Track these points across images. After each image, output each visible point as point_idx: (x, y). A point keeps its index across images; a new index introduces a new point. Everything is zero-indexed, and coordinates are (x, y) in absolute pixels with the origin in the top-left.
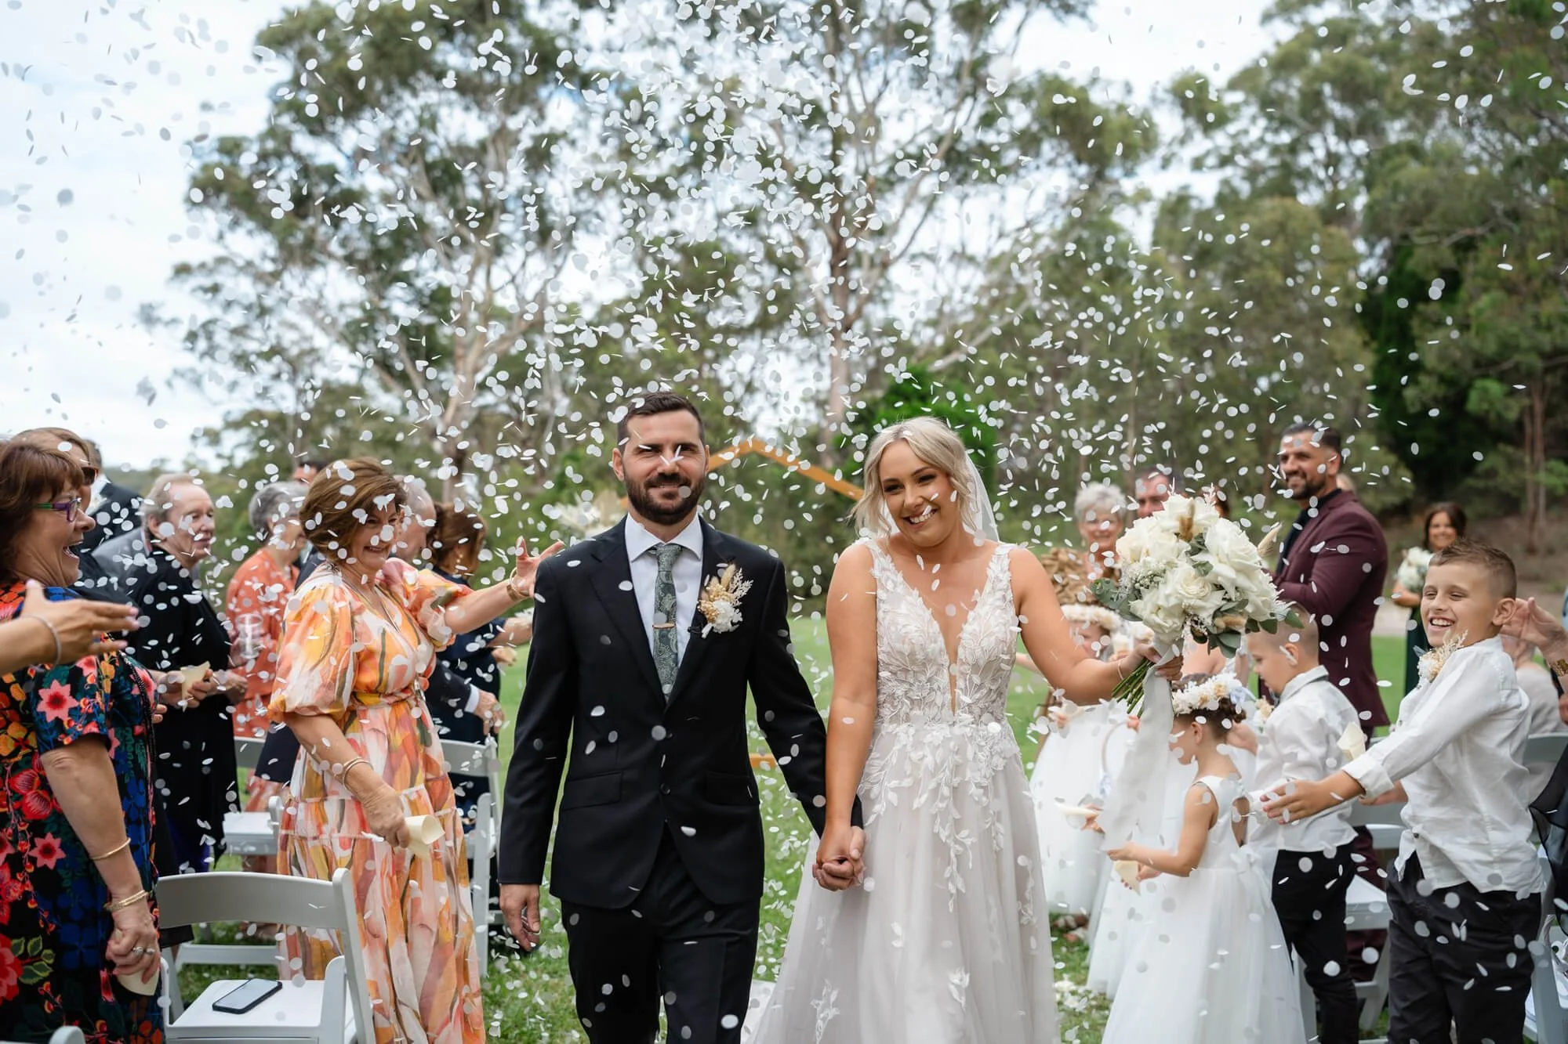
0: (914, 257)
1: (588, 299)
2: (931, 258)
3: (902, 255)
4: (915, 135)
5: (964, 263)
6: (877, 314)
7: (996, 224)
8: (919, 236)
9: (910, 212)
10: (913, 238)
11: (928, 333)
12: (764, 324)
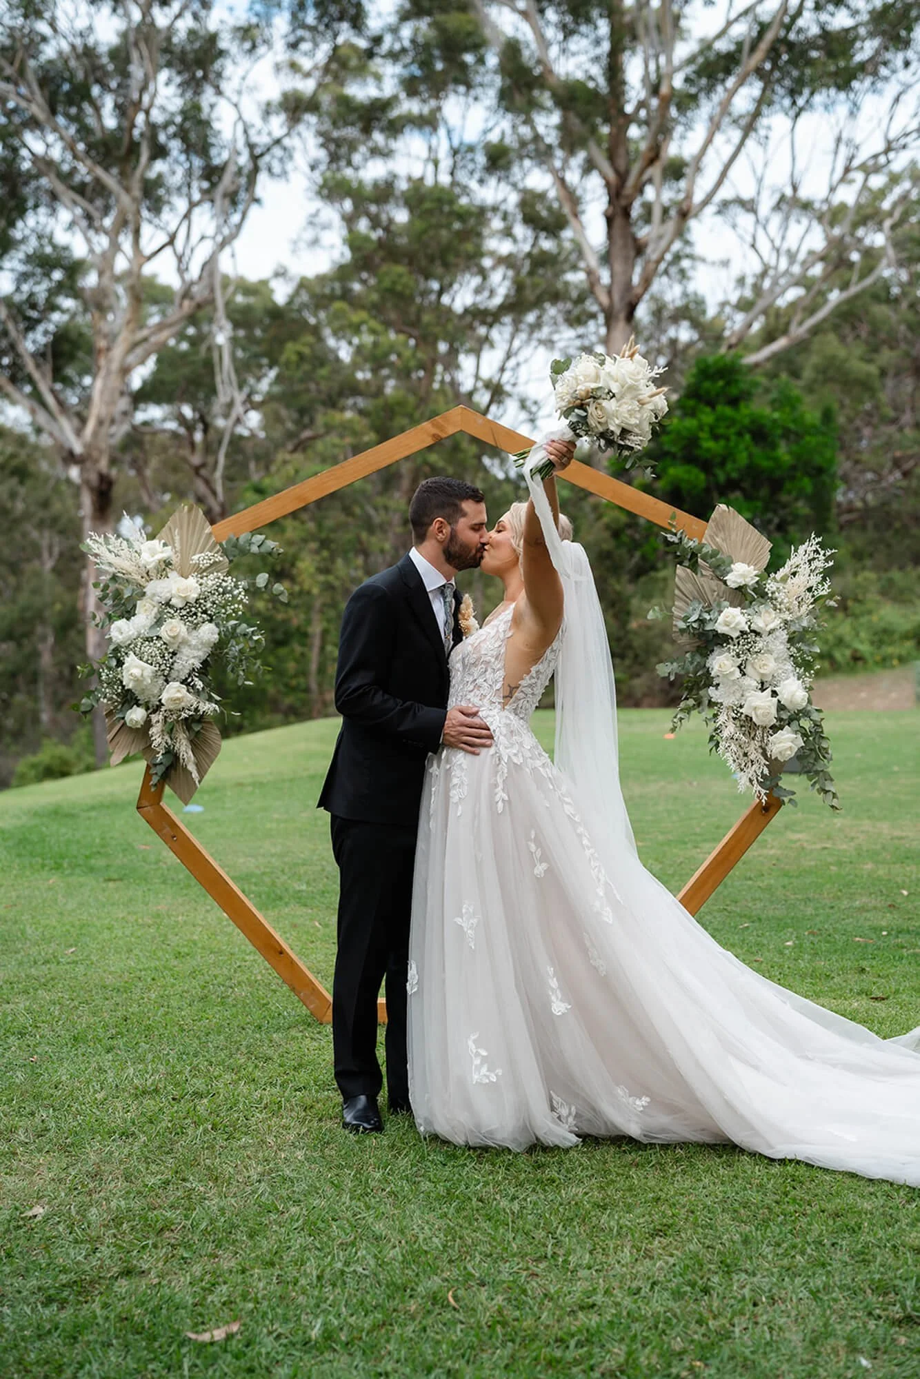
0: (725, 205)
1: (281, 273)
2: (749, 206)
3: (706, 202)
4: (729, 24)
5: (796, 213)
6: (671, 292)
7: (844, 151)
8: (732, 173)
9: (719, 139)
10: (724, 175)
11: (740, 318)
12: (516, 306)
